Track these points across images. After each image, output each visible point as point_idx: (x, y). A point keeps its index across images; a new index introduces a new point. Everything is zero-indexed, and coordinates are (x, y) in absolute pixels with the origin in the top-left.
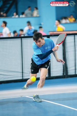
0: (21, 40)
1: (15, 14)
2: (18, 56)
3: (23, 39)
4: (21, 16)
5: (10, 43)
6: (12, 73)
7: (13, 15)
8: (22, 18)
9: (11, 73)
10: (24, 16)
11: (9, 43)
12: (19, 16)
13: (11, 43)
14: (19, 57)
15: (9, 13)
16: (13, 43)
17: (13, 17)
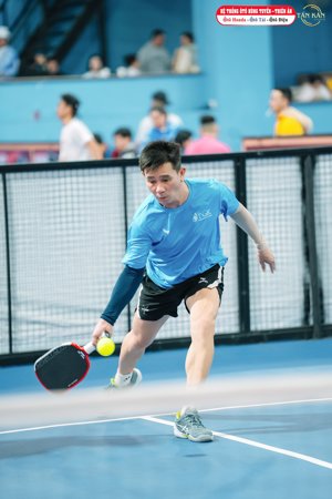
0: (124, 173)
1: (95, 62)
2: (110, 244)
3: (128, 169)
4: (121, 71)
5: (75, 186)
6: (85, 315)
7: (88, 69)
8: (127, 78)
9: (79, 315)
10: (133, 71)
11: (69, 187)
12: (113, 72)
13: (81, 186)
14: (113, 247)
15: (69, 60)
16: (87, 186)
17: (88, 75)
